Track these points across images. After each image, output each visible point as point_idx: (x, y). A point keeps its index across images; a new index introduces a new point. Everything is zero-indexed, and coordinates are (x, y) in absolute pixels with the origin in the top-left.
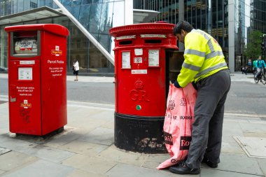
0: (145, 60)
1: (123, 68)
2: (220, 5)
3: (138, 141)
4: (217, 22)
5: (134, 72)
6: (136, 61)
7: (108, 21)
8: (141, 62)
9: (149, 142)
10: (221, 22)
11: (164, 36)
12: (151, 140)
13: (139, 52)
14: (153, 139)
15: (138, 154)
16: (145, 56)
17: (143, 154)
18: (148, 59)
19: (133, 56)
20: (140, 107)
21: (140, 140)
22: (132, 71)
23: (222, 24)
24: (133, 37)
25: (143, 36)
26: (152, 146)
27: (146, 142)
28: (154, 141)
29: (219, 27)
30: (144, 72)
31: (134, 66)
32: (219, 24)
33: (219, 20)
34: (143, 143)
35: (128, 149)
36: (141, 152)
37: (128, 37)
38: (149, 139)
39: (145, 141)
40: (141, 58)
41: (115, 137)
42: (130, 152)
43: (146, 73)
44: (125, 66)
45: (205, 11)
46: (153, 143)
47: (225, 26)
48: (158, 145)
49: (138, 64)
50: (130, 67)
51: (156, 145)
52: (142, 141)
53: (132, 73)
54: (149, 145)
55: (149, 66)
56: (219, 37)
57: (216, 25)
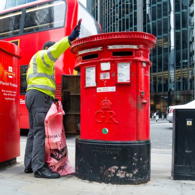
0: (113, 75)
1: (87, 86)
2: (185, 42)
3: (104, 170)
4: (182, 61)
5: (100, 90)
6: (102, 77)
8: (108, 78)
9: (117, 171)
10: (186, 61)
11: (135, 47)
12: (120, 169)
13: (105, 66)
14: (123, 167)
15: (103, 185)
16: (114, 70)
17: (110, 184)
18: (116, 73)
19: (98, 71)
20: (107, 130)
21: (107, 168)
22: (98, 89)
23: (187, 63)
24: (99, 49)
25: (110, 47)
26: (120, 175)
27: (113, 171)
28: (123, 170)
29: (183, 67)
30: (112, 89)
31: (100, 83)
32: (184, 63)
33: (183, 59)
34: (110, 172)
35: (91, 180)
36: (107, 182)
37: (93, 50)
38: (117, 168)
39: (113, 169)
40: (108, 73)
41: (76, 167)
42: (95, 183)
43: (115, 91)
44: (89, 84)
45: (167, 50)
46: (122, 171)
47: (190, 66)
48: (127, 175)
49: (105, 80)
50: (95, 85)
51: (126, 174)
52: (109, 169)
53: (98, 91)
54: (117, 175)
55: (118, 81)
56: (184, 78)
57: (180, 65)
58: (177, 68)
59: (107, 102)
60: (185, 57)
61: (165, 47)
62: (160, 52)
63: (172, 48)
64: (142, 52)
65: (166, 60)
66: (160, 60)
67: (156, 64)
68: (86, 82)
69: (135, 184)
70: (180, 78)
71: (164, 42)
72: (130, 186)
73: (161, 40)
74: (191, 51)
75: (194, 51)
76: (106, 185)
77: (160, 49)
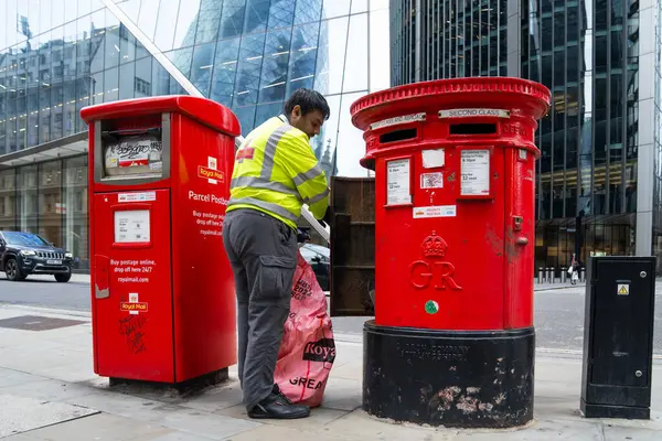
0: (452, 179)
1: (391, 203)
2: (616, 103)
3: (429, 396)
4: (609, 147)
5: (421, 212)
6: (425, 183)
7: (324, 149)
8: (439, 184)
9: (457, 399)
10: (618, 146)
11: (502, 113)
12: (464, 392)
13: (433, 158)
14: (471, 390)
15: (427, 430)
16: (452, 168)
17: (441, 428)
18: (458, 175)
19: (417, 170)
20: (436, 305)
21: (436, 390)
22: (416, 210)
23: (620, 151)
24: (419, 117)
25: (445, 114)
26: (465, 407)
27: (450, 397)
28: (472, 395)
29: (612, 160)
30: (448, 211)
31: (419, 196)
32: (613, 151)
33: (613, 141)
34: (441, 401)
35: (400, 417)
36: (435, 422)
37: (404, 120)
38: (457, 390)
39: (449, 393)
40: (440, 174)
41: (365, 389)
42: (407, 424)
43: (454, 215)
44: (395, 199)
45: (577, 120)
46: (468, 399)
47: (628, 158)
48: (481, 406)
49: (431, 190)
50: (409, 202)
51: (477, 404)
52: (440, 394)
53: (415, 216)
54: (459, 406)
55: (462, 194)
56: (612, 187)
57: (604, 154)
58: (598, 163)
59: (436, 241)
60: (616, 138)
61: (572, 113)
62: (559, 126)
63: (588, 115)
64: (518, 124)
65: (574, 143)
66: (559, 143)
67: (549, 153)
68: (389, 196)
69: (499, 427)
70: (603, 186)
71: (570, 101)
72: (487, 430)
73: (562, 97)
74: (631, 123)
75: (636, 124)
76: (433, 428)
77: (560, 117)
